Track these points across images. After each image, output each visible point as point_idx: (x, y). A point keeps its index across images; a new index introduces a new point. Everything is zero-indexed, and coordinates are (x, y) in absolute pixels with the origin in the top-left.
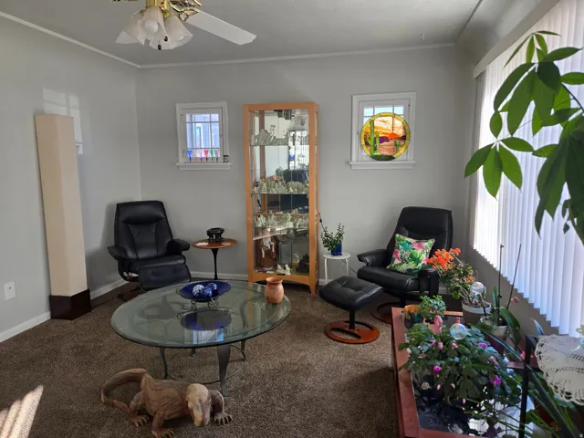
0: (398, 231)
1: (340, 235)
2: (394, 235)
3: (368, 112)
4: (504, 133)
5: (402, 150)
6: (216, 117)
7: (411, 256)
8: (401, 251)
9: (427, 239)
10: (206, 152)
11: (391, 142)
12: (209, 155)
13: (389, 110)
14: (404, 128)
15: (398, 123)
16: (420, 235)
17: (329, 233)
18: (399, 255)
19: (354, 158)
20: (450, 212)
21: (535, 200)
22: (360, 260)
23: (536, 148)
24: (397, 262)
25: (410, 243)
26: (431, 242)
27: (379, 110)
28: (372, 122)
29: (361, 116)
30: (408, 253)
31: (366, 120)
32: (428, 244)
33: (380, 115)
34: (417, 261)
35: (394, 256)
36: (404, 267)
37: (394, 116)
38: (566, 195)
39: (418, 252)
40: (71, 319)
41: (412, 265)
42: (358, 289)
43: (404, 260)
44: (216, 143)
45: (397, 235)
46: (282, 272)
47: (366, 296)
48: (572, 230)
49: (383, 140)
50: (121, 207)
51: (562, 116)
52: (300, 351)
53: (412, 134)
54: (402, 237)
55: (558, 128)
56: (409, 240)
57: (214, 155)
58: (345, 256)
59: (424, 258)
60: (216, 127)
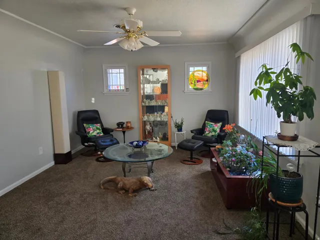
0: (206, 120)
1: (182, 123)
2: (205, 121)
3: (191, 69)
4: (258, 85)
5: (206, 86)
6: (122, 71)
7: (213, 130)
8: (208, 128)
9: (219, 123)
10: (118, 87)
11: (202, 82)
12: (119, 88)
13: (200, 68)
14: (207, 76)
15: (205, 74)
16: (216, 121)
17: (177, 122)
18: (208, 129)
19: (186, 90)
20: (227, 111)
21: (265, 100)
22: (192, 132)
23: (265, 89)
24: (207, 132)
25: (212, 125)
26: (221, 124)
27: (196, 69)
28: (193, 74)
29: (189, 71)
30: (211, 128)
31: (191, 73)
32: (220, 125)
33: (197, 71)
34: (215, 131)
35: (206, 130)
36: (210, 135)
37: (203, 71)
38: (271, 99)
39: (216, 128)
40: (66, 164)
41: (213, 133)
42: (194, 143)
43: (210, 132)
44: (123, 83)
45: (206, 122)
46: (156, 140)
47: (198, 145)
48: (273, 108)
49: (198, 81)
50: (80, 113)
51: (270, 81)
52: (173, 168)
53: (210, 79)
54: (208, 122)
55: (269, 84)
56: (212, 123)
57: (122, 88)
58: (184, 132)
59: (218, 130)
60: (122, 76)
